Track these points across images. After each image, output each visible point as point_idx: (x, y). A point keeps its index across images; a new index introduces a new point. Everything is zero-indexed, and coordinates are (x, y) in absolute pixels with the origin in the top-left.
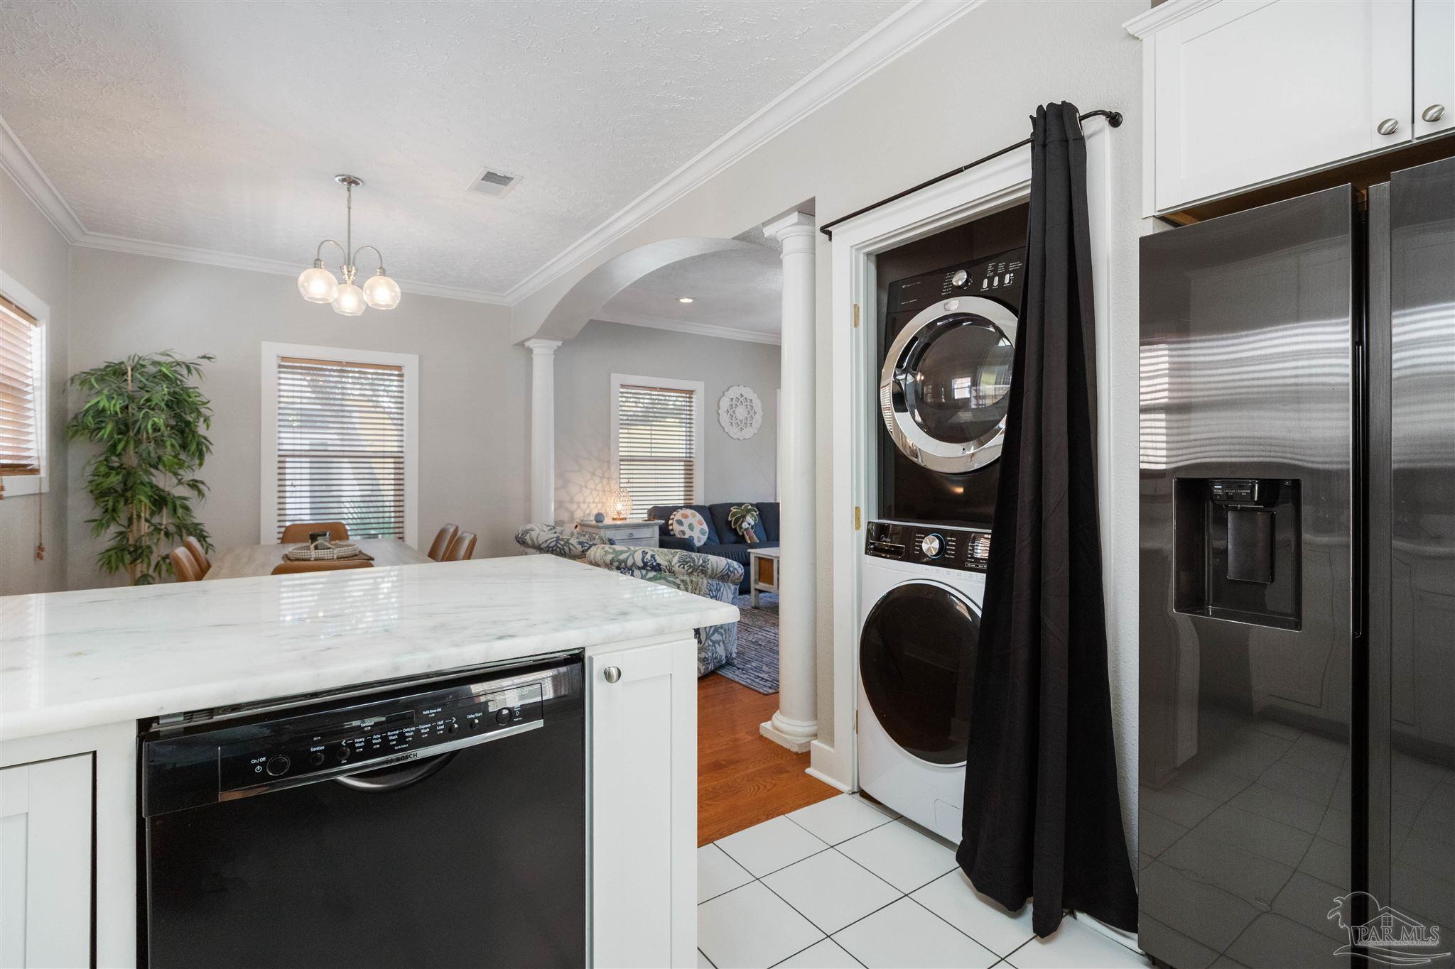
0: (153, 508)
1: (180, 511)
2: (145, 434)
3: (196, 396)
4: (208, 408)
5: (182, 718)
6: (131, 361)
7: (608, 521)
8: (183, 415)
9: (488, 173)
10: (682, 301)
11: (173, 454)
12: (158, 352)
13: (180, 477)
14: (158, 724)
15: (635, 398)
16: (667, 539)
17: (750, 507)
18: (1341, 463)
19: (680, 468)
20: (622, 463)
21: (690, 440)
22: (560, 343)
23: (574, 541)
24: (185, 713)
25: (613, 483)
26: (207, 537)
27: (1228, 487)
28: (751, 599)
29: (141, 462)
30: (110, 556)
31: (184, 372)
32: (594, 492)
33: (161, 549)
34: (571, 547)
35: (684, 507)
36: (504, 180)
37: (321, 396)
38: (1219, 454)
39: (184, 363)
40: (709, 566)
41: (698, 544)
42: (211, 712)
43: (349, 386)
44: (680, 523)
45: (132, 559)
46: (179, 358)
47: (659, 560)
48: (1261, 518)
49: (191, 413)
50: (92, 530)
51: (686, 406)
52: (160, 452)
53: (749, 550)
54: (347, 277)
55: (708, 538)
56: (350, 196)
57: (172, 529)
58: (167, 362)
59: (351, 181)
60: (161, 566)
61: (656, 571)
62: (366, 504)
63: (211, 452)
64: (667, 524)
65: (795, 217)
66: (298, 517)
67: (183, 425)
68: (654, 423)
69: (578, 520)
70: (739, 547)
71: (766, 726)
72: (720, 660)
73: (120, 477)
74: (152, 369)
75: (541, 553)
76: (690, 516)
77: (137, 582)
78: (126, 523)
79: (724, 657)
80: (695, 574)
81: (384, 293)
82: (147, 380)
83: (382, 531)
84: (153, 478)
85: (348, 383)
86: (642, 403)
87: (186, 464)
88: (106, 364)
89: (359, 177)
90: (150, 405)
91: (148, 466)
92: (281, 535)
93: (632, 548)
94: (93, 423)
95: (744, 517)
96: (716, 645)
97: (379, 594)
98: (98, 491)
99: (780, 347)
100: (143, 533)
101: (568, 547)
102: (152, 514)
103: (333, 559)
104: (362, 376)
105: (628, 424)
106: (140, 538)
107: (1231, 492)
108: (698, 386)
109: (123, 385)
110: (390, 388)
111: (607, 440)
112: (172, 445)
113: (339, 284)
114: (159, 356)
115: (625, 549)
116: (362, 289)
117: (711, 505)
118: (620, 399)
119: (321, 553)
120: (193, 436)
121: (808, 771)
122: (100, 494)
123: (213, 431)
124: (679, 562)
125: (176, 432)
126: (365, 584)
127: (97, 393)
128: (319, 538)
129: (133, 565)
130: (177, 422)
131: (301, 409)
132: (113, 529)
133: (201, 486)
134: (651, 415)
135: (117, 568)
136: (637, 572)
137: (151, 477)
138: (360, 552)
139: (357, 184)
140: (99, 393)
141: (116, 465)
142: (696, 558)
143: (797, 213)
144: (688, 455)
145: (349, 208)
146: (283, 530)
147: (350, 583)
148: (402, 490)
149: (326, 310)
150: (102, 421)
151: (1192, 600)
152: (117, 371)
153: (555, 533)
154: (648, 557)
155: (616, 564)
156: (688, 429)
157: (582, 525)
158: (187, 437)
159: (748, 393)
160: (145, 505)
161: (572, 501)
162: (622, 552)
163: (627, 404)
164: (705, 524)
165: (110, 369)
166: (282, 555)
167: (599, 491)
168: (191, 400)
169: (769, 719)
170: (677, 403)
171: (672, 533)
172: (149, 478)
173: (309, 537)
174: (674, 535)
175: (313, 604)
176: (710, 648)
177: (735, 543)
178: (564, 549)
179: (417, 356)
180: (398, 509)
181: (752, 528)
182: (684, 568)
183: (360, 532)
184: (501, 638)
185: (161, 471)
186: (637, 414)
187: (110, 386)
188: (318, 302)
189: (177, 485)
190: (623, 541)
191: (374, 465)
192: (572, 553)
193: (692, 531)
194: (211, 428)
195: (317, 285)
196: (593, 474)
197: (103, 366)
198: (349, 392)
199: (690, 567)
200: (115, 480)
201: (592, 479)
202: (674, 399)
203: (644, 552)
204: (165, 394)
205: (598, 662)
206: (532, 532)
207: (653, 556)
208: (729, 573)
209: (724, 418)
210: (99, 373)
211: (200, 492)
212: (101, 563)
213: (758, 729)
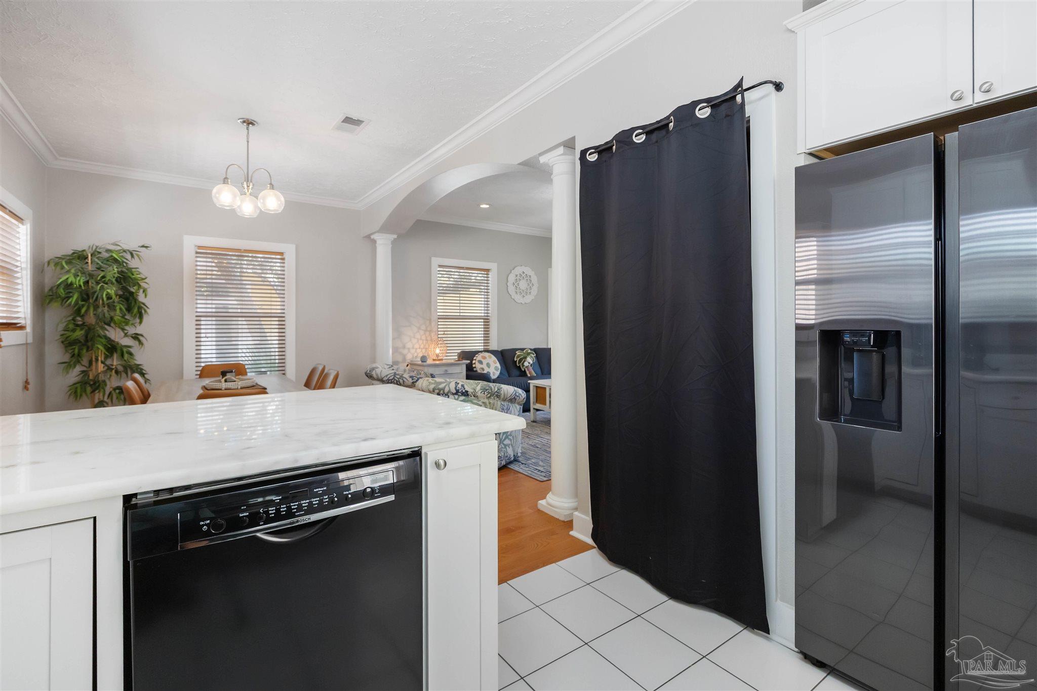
0: (107, 353)
1: (126, 356)
2: (101, 301)
3: (137, 274)
4: (145, 282)
5: (152, 495)
6: (91, 249)
7: (429, 362)
8: (129, 288)
9: (347, 117)
10: (482, 206)
11: (121, 315)
12: (111, 243)
13: (126, 332)
14: (137, 498)
15: (448, 274)
16: (472, 374)
17: (529, 351)
18: (928, 319)
19: (480, 323)
20: (439, 320)
21: (487, 304)
22: (395, 236)
23: (406, 376)
24: (155, 491)
25: (433, 334)
26: (146, 374)
27: (854, 336)
28: (531, 415)
29: (98, 321)
30: (77, 388)
31: (129, 256)
32: (420, 341)
33: (113, 382)
34: (404, 379)
35: (483, 351)
36: (357, 122)
37: (225, 273)
38: (848, 313)
39: (128, 250)
40: (502, 392)
41: (493, 377)
42: (171, 490)
43: (244, 266)
44: (480, 362)
45: (92, 390)
46: (125, 247)
47: (467, 388)
48: (875, 357)
49: (134, 286)
50: (63, 369)
51: (485, 280)
52: (112, 314)
53: (529, 381)
54: (247, 190)
55: (501, 373)
56: (248, 133)
57: (120, 368)
58: (116, 250)
59: (249, 123)
60: (112, 395)
61: (465, 396)
62: (257, 350)
63: (148, 313)
64: (471, 364)
65: (561, 150)
66: (209, 360)
67: (128, 295)
68: (461, 292)
69: (409, 361)
70: (522, 379)
71: (542, 503)
72: (510, 458)
73: (83, 332)
74: (106, 255)
75: (383, 384)
76: (487, 357)
77: (96, 406)
78: (87, 365)
79: (512, 456)
80: (492, 398)
81: (273, 202)
82: (102, 263)
83: (269, 369)
84: (107, 332)
85: (244, 264)
86: (453, 278)
87: (131, 322)
88: (73, 251)
89: (255, 120)
90: (105, 281)
91: (103, 323)
92: (199, 373)
93: (448, 380)
94: (64, 293)
95: (525, 358)
96: (507, 447)
97: (267, 414)
98: (67, 342)
99: (551, 239)
100: (99, 372)
101: (403, 379)
102: (106, 357)
103: (237, 389)
104: (254, 259)
105: (443, 293)
106: (98, 375)
107: (855, 339)
108: (493, 266)
109: (85, 266)
110: (274, 268)
111: (429, 304)
112: (121, 309)
113: (241, 195)
114: (112, 246)
115: (444, 381)
116: (257, 199)
117: (502, 350)
118: (438, 275)
119: (230, 385)
120: (135, 302)
121: (572, 533)
122: (68, 343)
123: (149, 299)
124: (481, 389)
125: (123, 300)
126: (256, 407)
127: (67, 272)
128: (228, 374)
129: (93, 394)
130: (124, 293)
131: (212, 283)
132: (78, 369)
133: (141, 338)
134: (460, 286)
135: (81, 395)
136: (451, 396)
137: (106, 332)
138: (257, 384)
139: (253, 124)
140: (68, 272)
141: (80, 323)
142: (493, 387)
143: (562, 147)
144: (486, 315)
145: (248, 142)
146: (200, 368)
147: (246, 406)
148: (284, 340)
149: (232, 213)
150: (70, 292)
151: (831, 412)
152: (80, 256)
153: (393, 370)
154: (459, 386)
155: (437, 391)
156: (486, 297)
157: (412, 364)
158: (131, 303)
159: (528, 271)
160: (101, 351)
161: (404, 347)
162: (441, 383)
163: (442, 279)
164: (498, 363)
165: (76, 255)
166: (201, 386)
167: (423, 340)
168: (134, 276)
169: (544, 498)
170: (478, 278)
171: (475, 369)
172: (104, 332)
173: (220, 373)
174: (476, 371)
175: (219, 421)
176: (503, 450)
177: (519, 376)
178: (399, 381)
179: (295, 246)
180: (281, 353)
181: (531, 366)
182: (484, 393)
183: (254, 370)
184: (365, 440)
185: (112, 327)
186: (449, 286)
187: (76, 267)
188: (226, 208)
189: (124, 337)
190: (440, 375)
191: (263, 323)
192: (405, 384)
193: (489, 368)
194: (148, 297)
195: (225, 196)
196: (419, 328)
197: (71, 252)
198: (245, 270)
199: (489, 393)
200: (79, 334)
201: (418, 332)
202: (476, 275)
203: (456, 382)
204: (115, 273)
205: (430, 456)
206: (377, 370)
207: (463, 386)
208: (516, 397)
209: (511, 289)
210: (68, 258)
211: (140, 343)
212: (70, 392)
213: (536, 505)
